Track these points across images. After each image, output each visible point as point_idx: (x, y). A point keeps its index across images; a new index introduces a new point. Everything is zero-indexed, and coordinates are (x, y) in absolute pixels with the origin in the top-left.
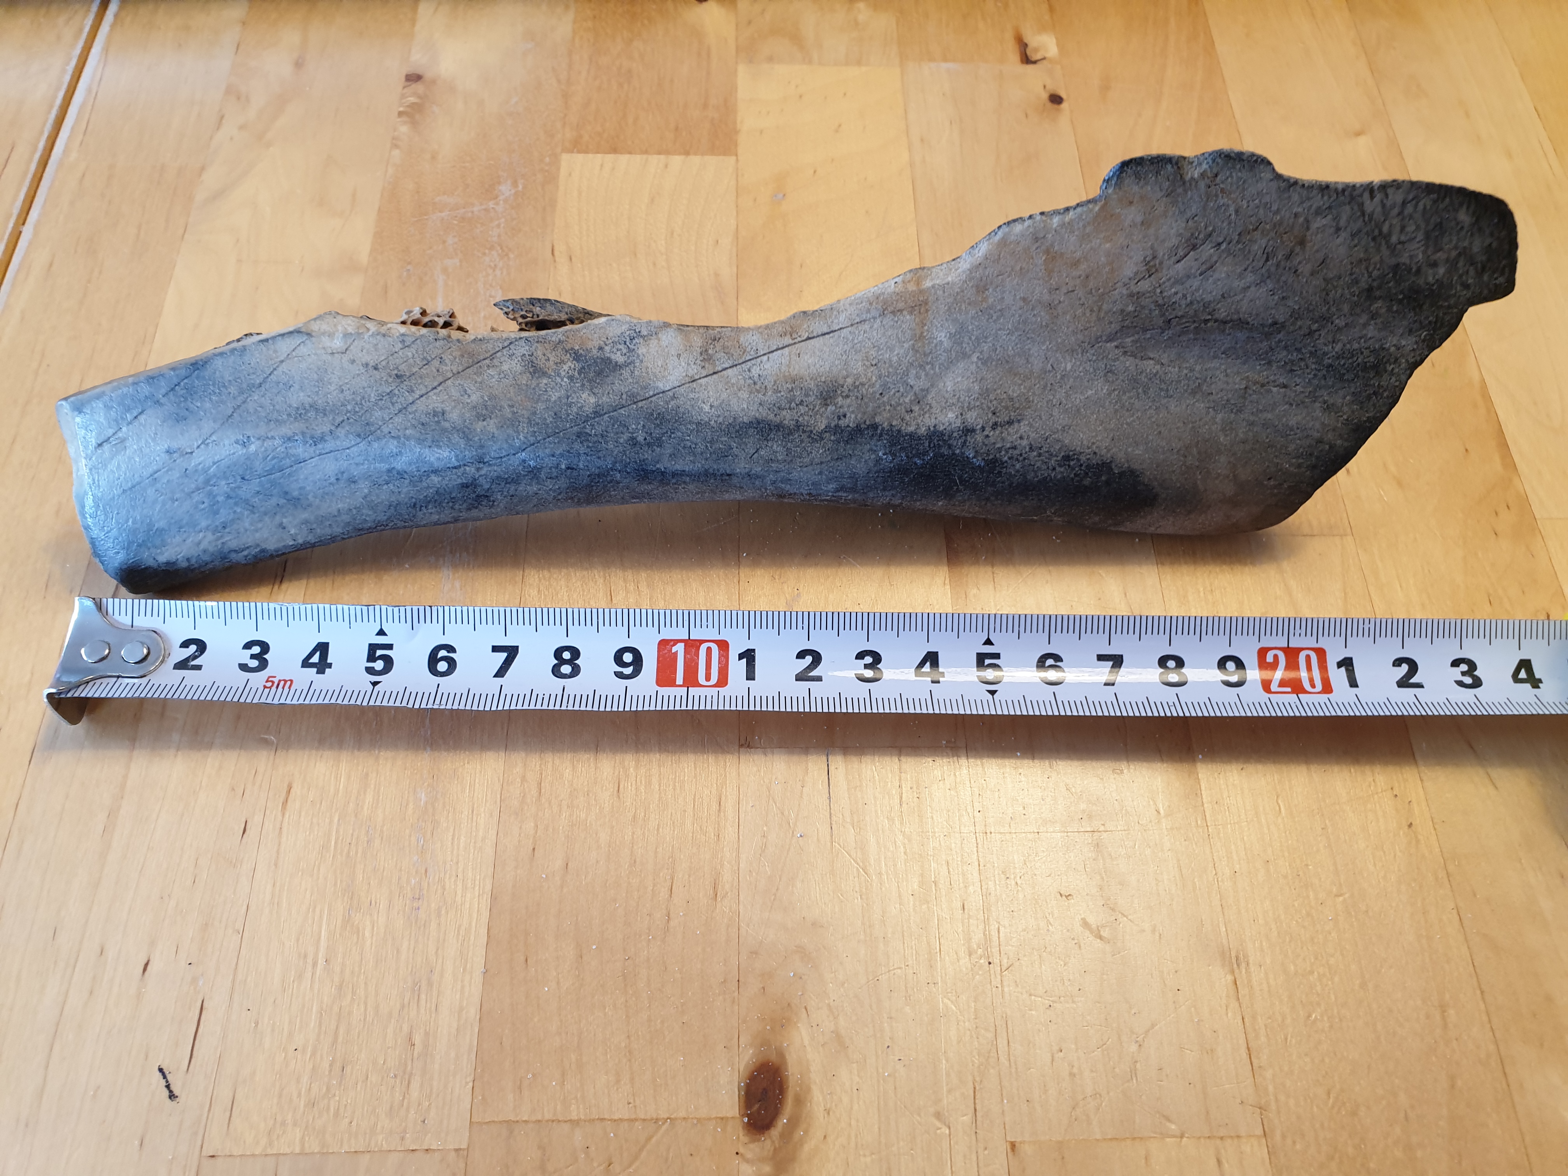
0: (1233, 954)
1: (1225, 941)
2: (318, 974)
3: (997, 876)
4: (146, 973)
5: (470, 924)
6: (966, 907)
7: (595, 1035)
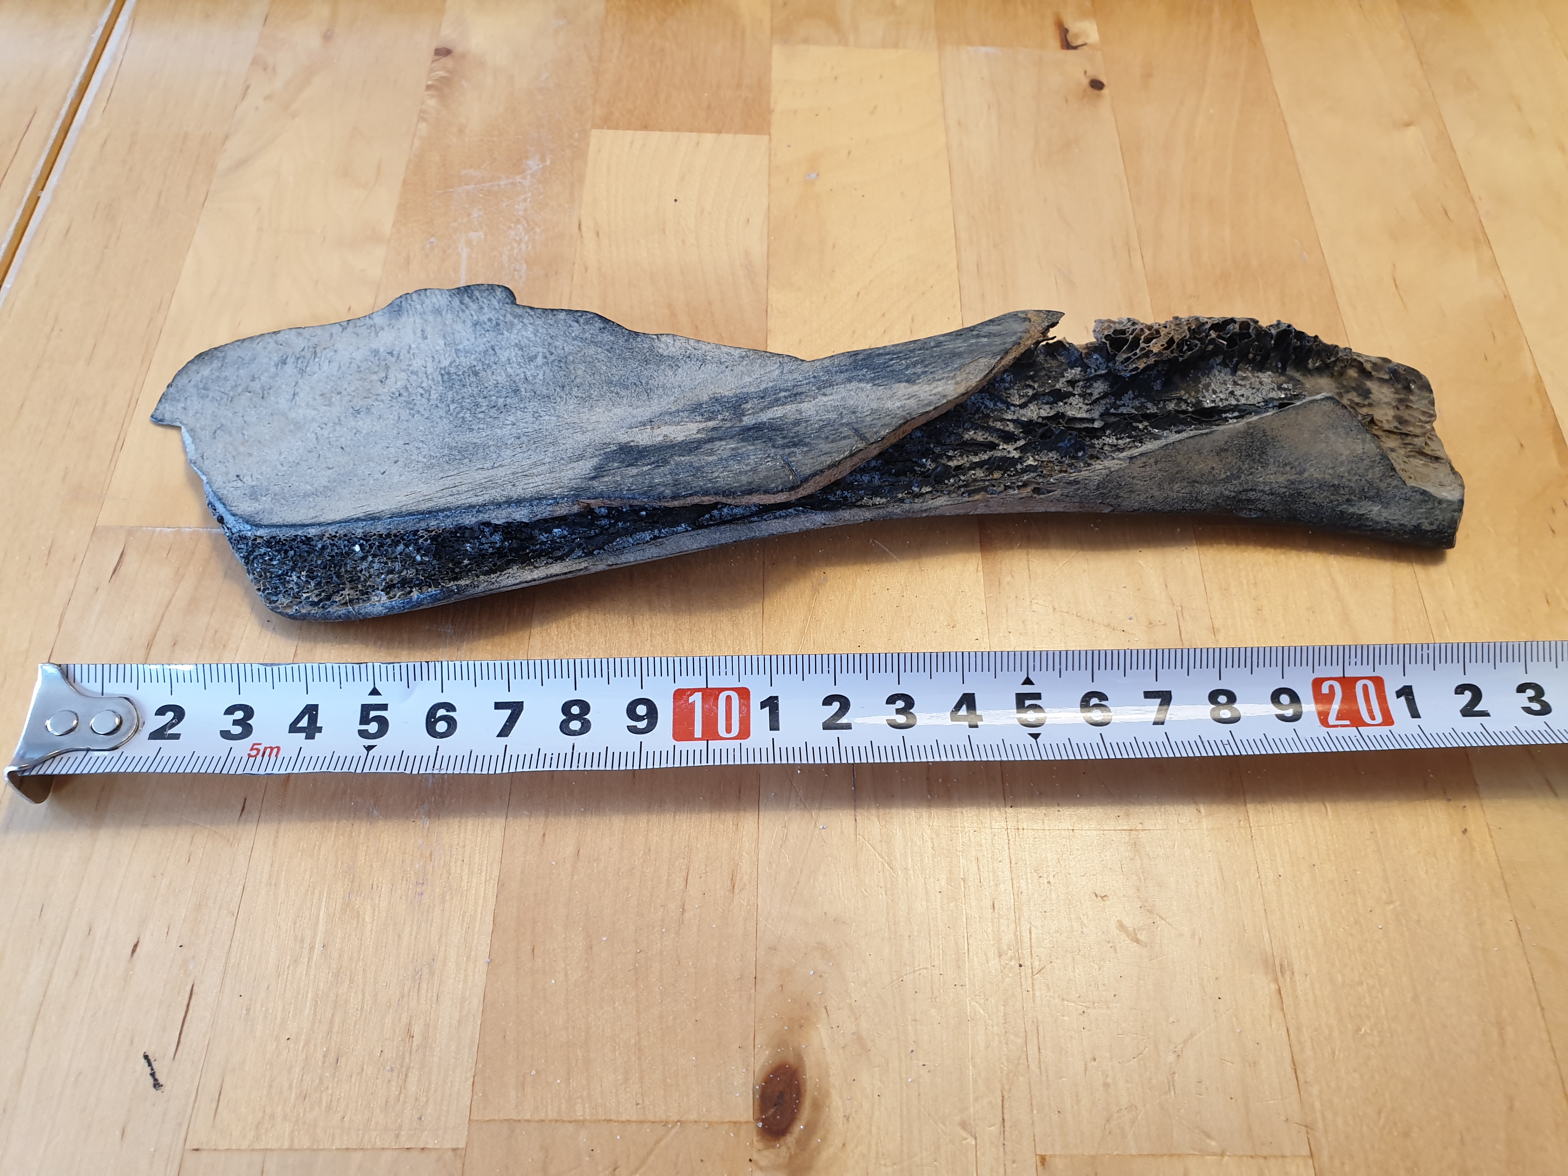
0: (1277, 963)
1: (1268, 949)
2: (314, 959)
3: (1029, 875)
4: (136, 954)
5: (476, 911)
6: (996, 906)
7: (603, 1031)
